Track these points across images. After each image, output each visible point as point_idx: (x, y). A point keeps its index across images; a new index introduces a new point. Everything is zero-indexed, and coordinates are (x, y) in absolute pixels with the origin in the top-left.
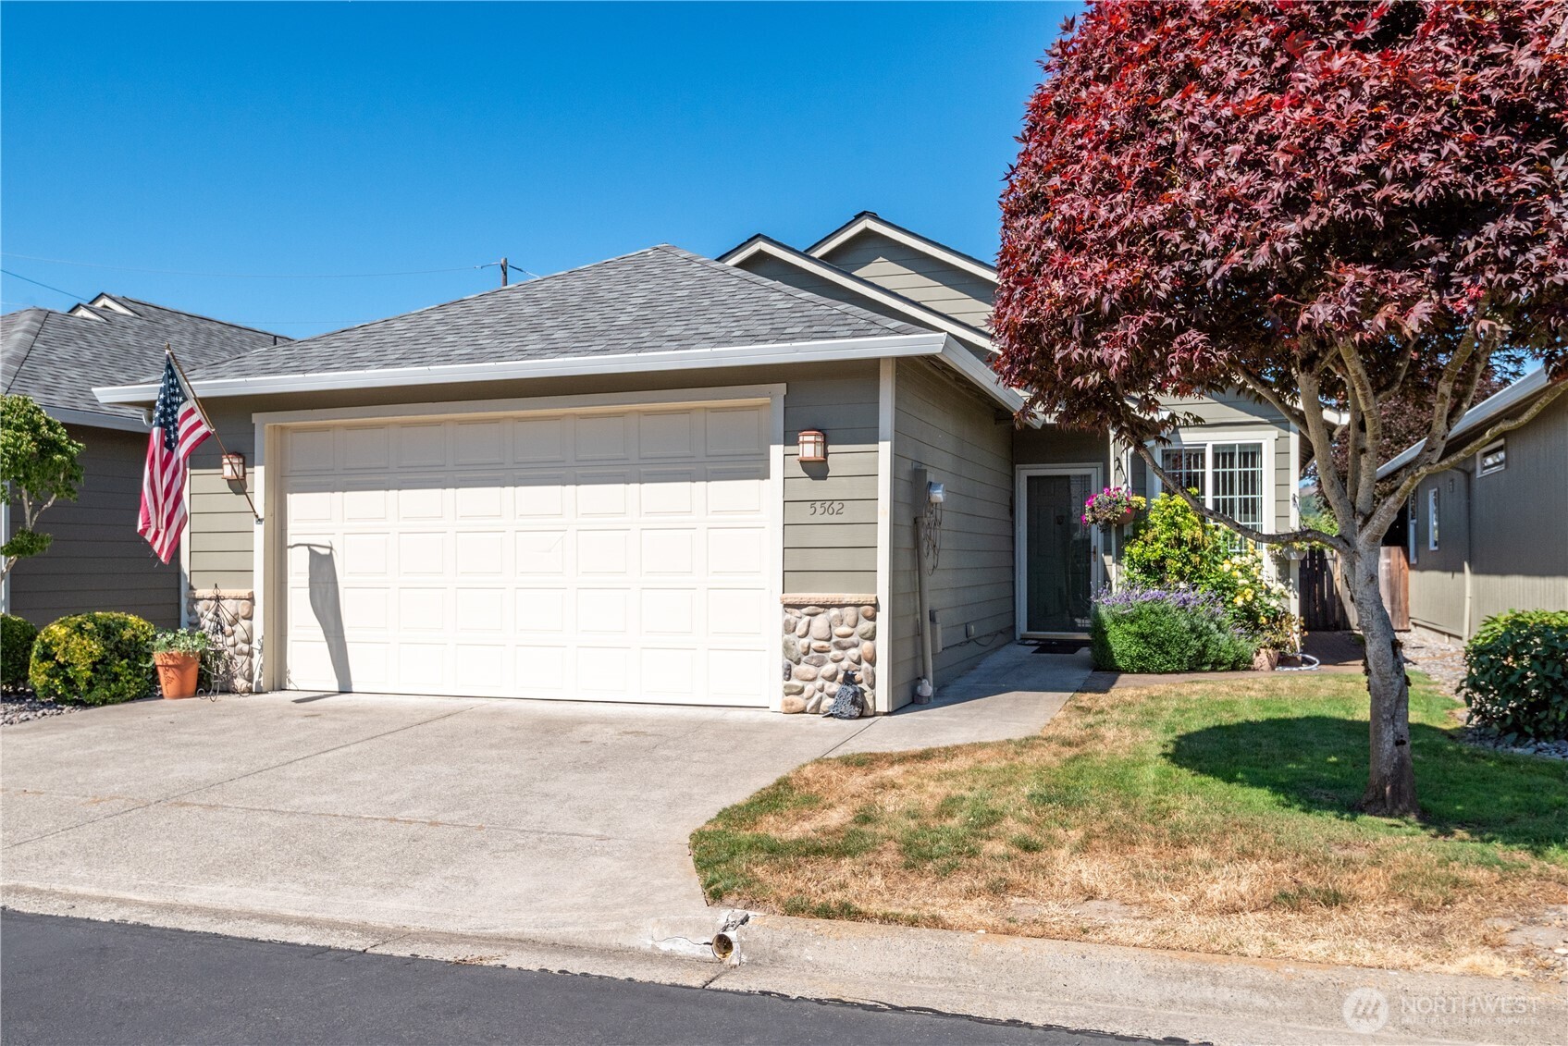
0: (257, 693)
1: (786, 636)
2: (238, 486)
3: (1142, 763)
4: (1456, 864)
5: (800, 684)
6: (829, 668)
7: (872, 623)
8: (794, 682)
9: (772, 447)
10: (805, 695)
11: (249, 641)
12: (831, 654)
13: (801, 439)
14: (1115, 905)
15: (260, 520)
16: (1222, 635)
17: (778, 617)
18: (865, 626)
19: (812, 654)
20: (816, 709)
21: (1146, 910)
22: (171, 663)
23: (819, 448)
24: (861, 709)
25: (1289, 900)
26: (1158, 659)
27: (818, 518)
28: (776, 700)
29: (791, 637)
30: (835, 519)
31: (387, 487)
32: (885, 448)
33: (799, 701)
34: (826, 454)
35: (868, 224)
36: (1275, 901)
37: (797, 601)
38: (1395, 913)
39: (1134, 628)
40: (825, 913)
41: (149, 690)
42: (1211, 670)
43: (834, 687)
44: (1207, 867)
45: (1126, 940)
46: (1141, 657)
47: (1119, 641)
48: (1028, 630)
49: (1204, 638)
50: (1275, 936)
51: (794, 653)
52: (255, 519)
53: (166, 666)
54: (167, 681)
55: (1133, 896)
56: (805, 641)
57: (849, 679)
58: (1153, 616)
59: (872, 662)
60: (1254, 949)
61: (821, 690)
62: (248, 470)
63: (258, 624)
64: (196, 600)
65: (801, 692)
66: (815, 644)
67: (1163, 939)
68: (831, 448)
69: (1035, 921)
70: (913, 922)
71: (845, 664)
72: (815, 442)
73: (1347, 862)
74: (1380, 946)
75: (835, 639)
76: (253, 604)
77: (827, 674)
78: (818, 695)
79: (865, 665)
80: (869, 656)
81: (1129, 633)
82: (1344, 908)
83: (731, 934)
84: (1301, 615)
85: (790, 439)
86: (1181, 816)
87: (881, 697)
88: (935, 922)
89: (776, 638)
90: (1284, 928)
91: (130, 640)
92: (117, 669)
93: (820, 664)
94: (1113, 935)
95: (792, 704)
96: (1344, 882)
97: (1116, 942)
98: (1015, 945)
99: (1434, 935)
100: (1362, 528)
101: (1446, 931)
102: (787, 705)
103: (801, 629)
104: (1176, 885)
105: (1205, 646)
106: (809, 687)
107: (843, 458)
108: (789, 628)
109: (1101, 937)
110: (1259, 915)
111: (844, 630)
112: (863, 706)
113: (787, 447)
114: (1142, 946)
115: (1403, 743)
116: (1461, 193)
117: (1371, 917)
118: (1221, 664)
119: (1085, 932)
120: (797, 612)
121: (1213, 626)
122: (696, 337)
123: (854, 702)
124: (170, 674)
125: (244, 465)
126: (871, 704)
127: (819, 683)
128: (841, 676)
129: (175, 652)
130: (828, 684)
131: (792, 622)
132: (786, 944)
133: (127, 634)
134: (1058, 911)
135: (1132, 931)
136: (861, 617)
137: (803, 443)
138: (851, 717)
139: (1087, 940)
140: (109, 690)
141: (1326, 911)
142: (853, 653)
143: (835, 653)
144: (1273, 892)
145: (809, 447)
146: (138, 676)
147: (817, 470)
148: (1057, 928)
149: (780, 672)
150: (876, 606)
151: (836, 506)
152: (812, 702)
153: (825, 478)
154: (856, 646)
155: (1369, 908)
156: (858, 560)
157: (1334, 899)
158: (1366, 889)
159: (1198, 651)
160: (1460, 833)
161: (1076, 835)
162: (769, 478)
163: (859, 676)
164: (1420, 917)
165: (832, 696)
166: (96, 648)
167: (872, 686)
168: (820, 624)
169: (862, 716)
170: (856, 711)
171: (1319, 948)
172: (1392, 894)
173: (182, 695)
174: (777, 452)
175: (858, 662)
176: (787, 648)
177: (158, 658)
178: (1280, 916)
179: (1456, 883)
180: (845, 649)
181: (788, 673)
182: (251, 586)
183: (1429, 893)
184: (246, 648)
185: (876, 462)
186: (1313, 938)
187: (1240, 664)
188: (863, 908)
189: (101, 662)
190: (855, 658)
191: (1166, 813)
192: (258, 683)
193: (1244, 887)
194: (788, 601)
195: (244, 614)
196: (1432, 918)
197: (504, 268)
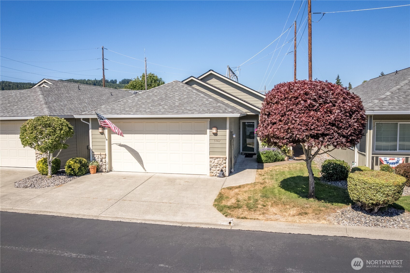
0: (107, 172)
1: (210, 163)
2: (102, 133)
3: (275, 188)
4: (320, 207)
5: (213, 171)
6: (218, 169)
7: (225, 161)
8: (212, 171)
9: (207, 130)
10: (214, 173)
11: (105, 163)
12: (218, 166)
13: (213, 129)
14: (279, 215)
15: (107, 140)
16: (279, 155)
17: (209, 160)
18: (224, 161)
19: (215, 166)
20: (215, 176)
21: (283, 216)
22: (92, 167)
23: (216, 131)
24: (224, 176)
25: (300, 214)
26: (269, 160)
27: (216, 143)
28: (208, 174)
29: (211, 163)
30: (219, 143)
31: (132, 134)
32: (228, 131)
33: (212, 174)
34: (217, 132)
35: (211, 72)
36: (299, 214)
37: (212, 157)
38: (313, 215)
39: (265, 155)
40: (242, 218)
41: (88, 172)
42: (278, 161)
43: (219, 172)
44: (289, 209)
45: (282, 221)
46: (266, 160)
47: (263, 158)
48: (242, 151)
49: (277, 156)
50: (300, 219)
51: (212, 166)
52: (106, 140)
53: (92, 168)
54: (92, 171)
55: (281, 214)
56: (214, 164)
57: (222, 171)
58: (268, 153)
59: (225, 168)
60: (298, 221)
61: (216, 172)
62: (104, 130)
63: (107, 159)
64: (94, 155)
65: (213, 172)
66: (215, 165)
67: (287, 220)
68: (218, 130)
69: (270, 219)
70: (255, 219)
71: (221, 168)
72: (215, 130)
73: (307, 207)
74: (312, 220)
75: (219, 164)
76: (106, 155)
77: (218, 170)
78: (216, 173)
79: (224, 168)
80: (225, 167)
81: (264, 156)
82: (307, 215)
83: (231, 222)
84: (292, 150)
85: (211, 128)
86: (283, 200)
87: (227, 173)
88: (258, 219)
89: (208, 164)
90: (301, 218)
91: (84, 163)
92: (82, 169)
93: (216, 168)
94: (280, 220)
95: (211, 175)
96: (307, 211)
97: (281, 221)
98: (269, 222)
99: (318, 218)
100: (309, 159)
101: (319, 218)
102: (210, 175)
103: (213, 162)
104: (286, 212)
105: (277, 157)
106: (214, 172)
107: (220, 132)
108: (211, 162)
109: (279, 220)
110: (297, 216)
111: (221, 162)
112: (224, 175)
113: (210, 130)
114: (284, 221)
115: (314, 188)
116: (325, 133)
117: (310, 216)
118: (279, 160)
119: (277, 220)
120: (212, 159)
121: (278, 153)
122: (193, 110)
123: (223, 175)
124: (92, 169)
125: (103, 130)
126: (225, 175)
127: (216, 171)
128: (220, 170)
129: (93, 165)
130: (218, 171)
131: (211, 161)
132: (239, 223)
133: (83, 162)
134: (273, 217)
135: (283, 219)
136: (224, 160)
137: (213, 130)
138: (222, 177)
139: (277, 221)
140: (81, 173)
141: (305, 215)
142: (222, 166)
143: (219, 166)
144: (299, 213)
145: (214, 130)
146: (85, 170)
147: (216, 134)
148: (273, 219)
149: (209, 169)
150: (226, 158)
151: (219, 140)
152: (215, 174)
153: (217, 136)
154: (223, 165)
155: (310, 215)
156: (223, 150)
157: (306, 214)
158: (310, 212)
159: (276, 158)
160: (323, 201)
161: (270, 203)
162: (207, 134)
163: (223, 170)
164: (316, 216)
165: (219, 173)
166: (79, 165)
167: (225, 172)
168: (216, 161)
169: (224, 177)
170: (223, 176)
171: (305, 221)
172: (313, 212)
173: (94, 173)
174: (208, 131)
175: (223, 168)
176: (210, 165)
177: (90, 167)
178: (300, 216)
179: (321, 210)
180: (221, 165)
181: (211, 169)
182: (105, 152)
183: (317, 212)
184: (105, 164)
185: (226, 133)
186: (304, 220)
187: (283, 160)
188: (247, 217)
189: (80, 168)
190: (223, 167)
191: (281, 199)
192: (107, 170)
193: (295, 212)
194: (211, 157)
195: (104, 158)
196: (318, 216)
197: (103, 49)
